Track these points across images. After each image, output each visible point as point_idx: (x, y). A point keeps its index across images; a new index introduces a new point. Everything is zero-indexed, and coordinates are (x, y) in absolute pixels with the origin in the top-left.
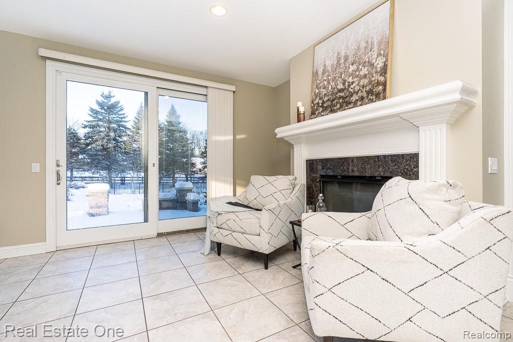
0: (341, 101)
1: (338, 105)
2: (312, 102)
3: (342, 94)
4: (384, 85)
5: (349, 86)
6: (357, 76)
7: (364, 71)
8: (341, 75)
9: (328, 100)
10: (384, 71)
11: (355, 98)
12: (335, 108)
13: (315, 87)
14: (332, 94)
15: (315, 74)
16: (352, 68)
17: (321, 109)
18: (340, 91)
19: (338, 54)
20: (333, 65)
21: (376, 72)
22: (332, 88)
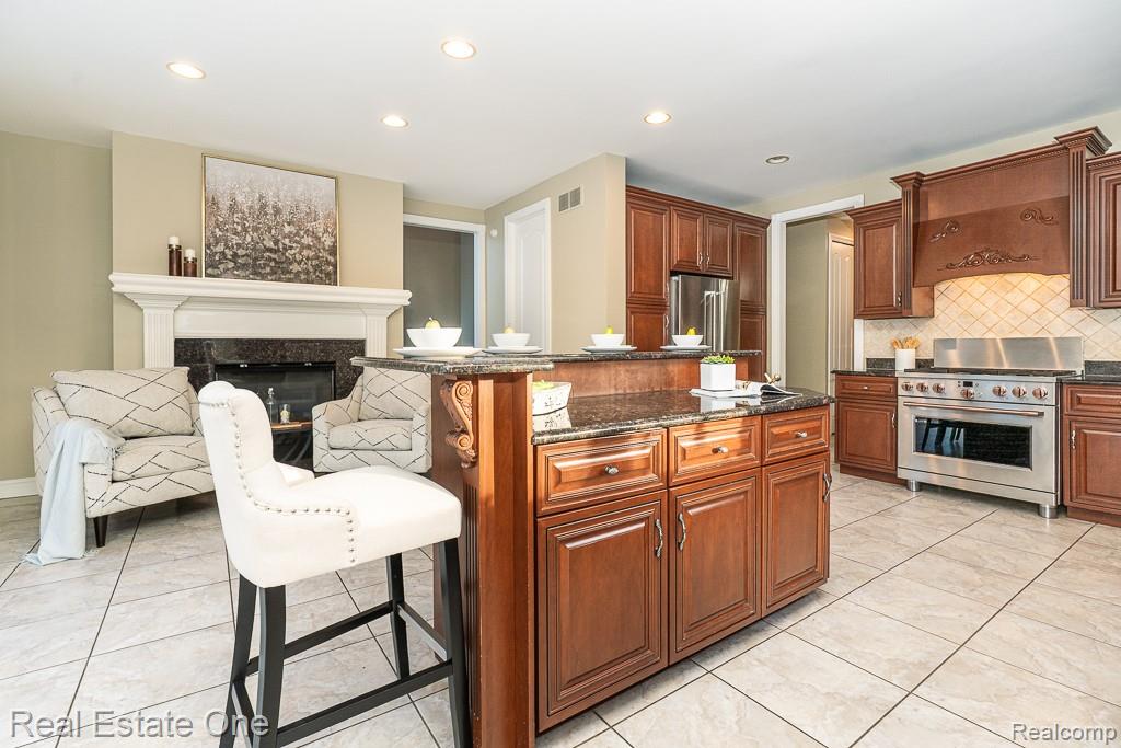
0: (272, 264)
1: (268, 270)
2: (208, 246)
3: (273, 256)
4: (335, 266)
5: (285, 249)
6: (296, 242)
7: (307, 240)
8: (270, 228)
9: (246, 255)
10: (333, 251)
11: (295, 268)
12: (263, 271)
13: (212, 223)
14: (254, 249)
15: (212, 203)
16: (287, 229)
17: (231, 265)
18: (270, 250)
19: (261, 197)
20: (251, 207)
21: (324, 249)
22: (252, 241)
